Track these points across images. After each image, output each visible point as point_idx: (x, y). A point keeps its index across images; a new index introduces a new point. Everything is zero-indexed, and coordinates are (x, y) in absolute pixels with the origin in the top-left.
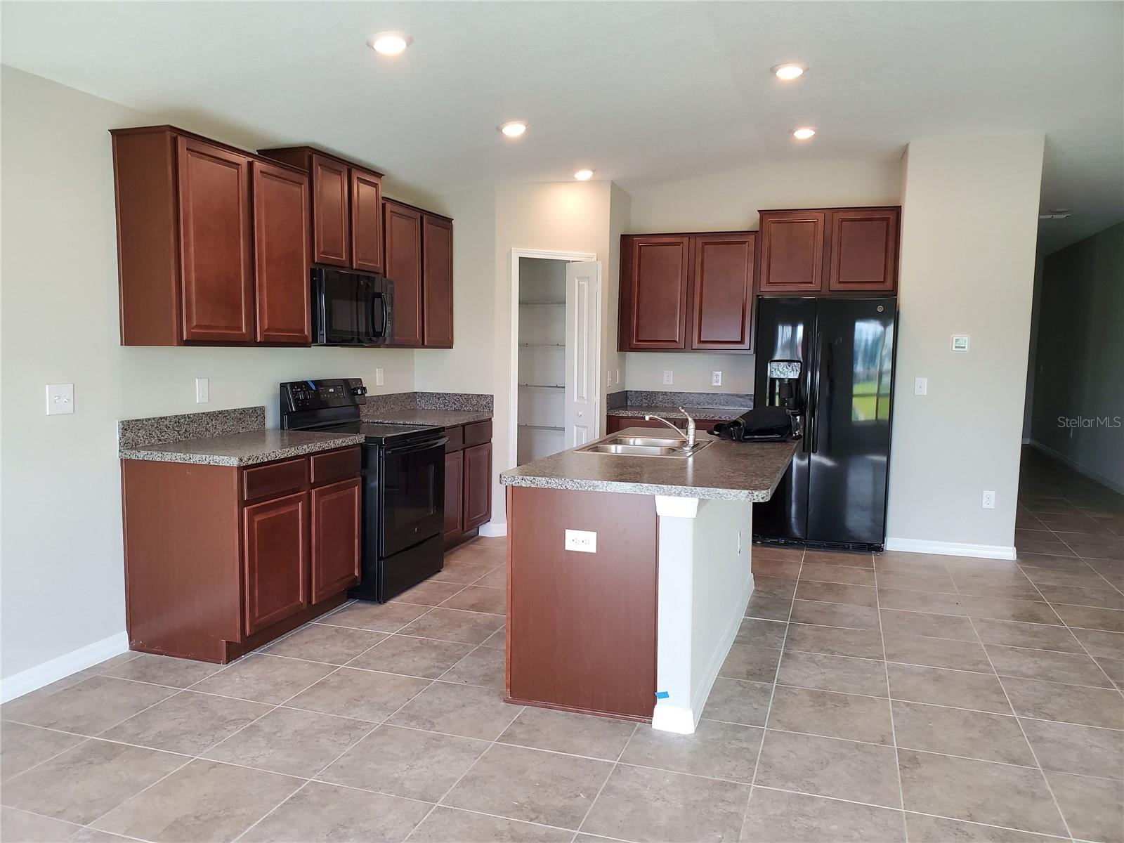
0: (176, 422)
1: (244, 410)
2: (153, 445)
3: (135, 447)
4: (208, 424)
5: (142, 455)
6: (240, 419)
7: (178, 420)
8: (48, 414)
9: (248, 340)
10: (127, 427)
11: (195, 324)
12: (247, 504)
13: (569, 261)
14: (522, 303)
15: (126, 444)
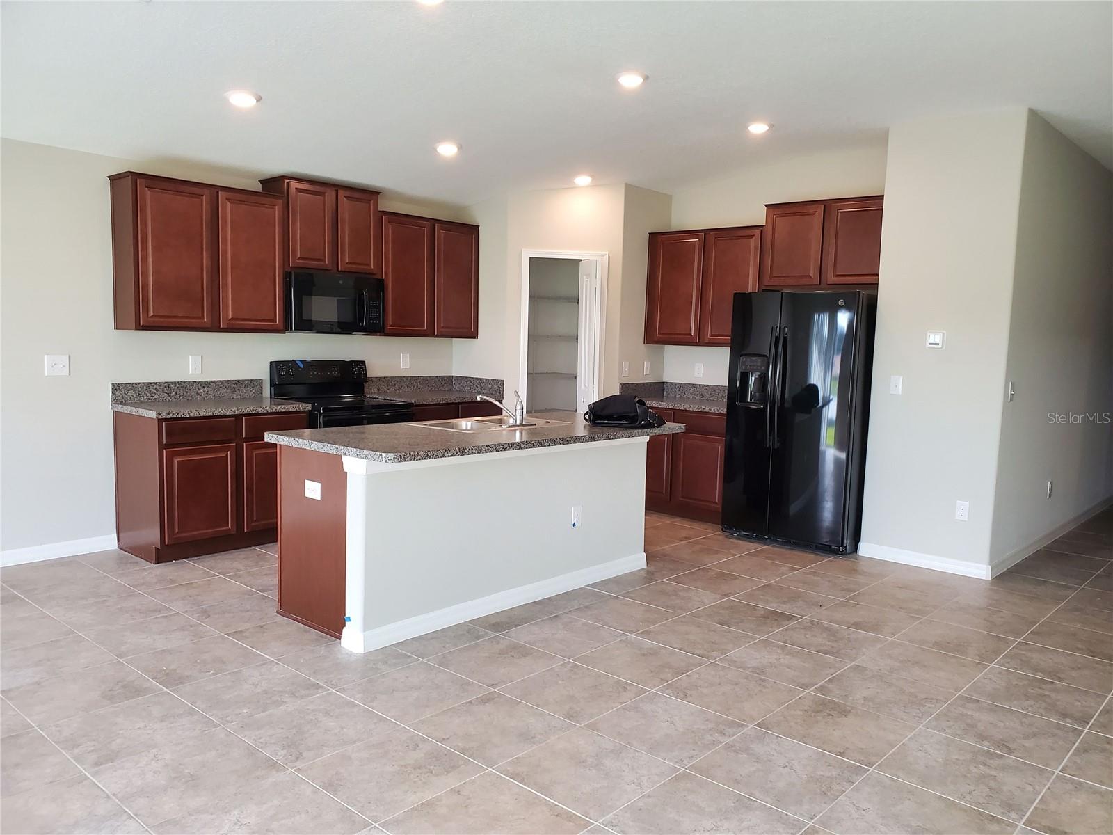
0: (165, 387)
1: (238, 381)
2: (142, 402)
3: (124, 402)
4: (199, 390)
5: (131, 410)
6: (234, 388)
7: (168, 386)
8: (46, 375)
9: (209, 326)
10: (116, 388)
11: (152, 314)
12: (167, 446)
13: (581, 260)
14: (532, 297)
15: (115, 401)
